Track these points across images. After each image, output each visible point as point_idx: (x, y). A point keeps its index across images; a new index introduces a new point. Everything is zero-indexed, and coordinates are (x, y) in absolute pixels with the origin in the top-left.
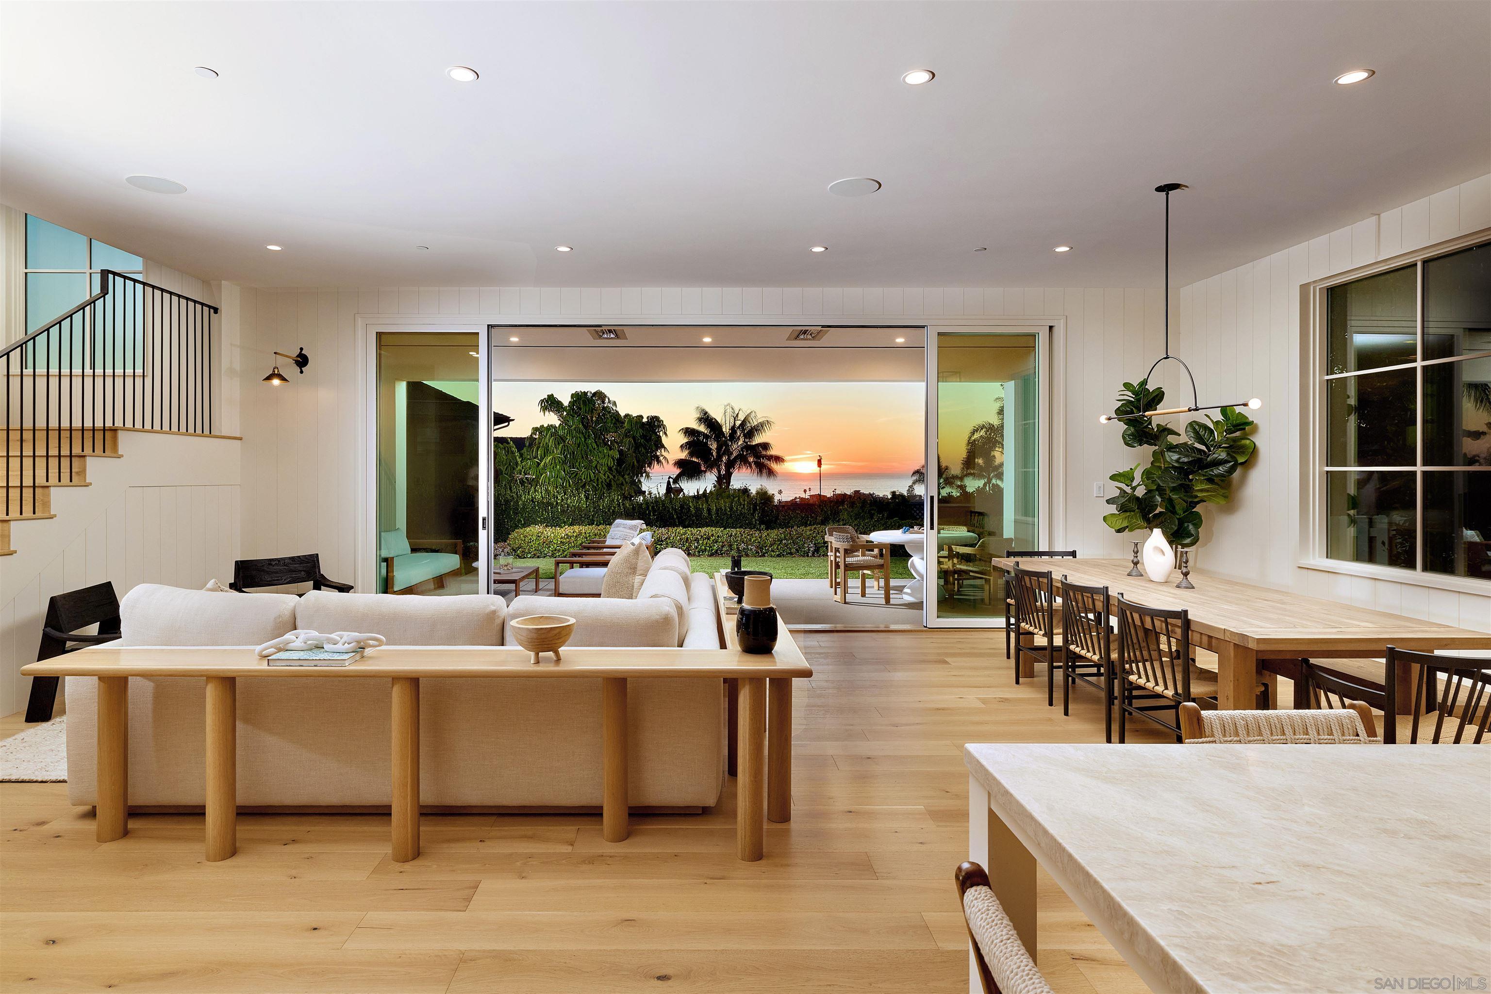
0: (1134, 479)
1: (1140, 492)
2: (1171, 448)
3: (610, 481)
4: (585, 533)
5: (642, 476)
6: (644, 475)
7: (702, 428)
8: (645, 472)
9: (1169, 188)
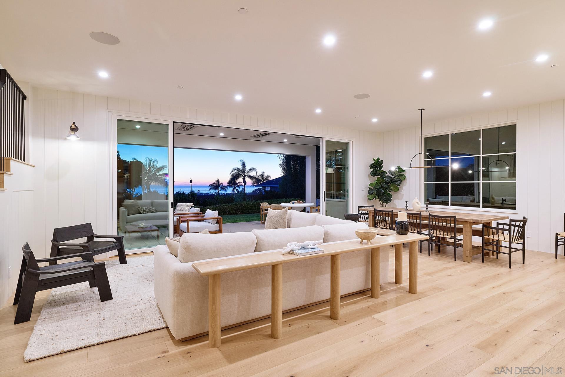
9: (421, 110)
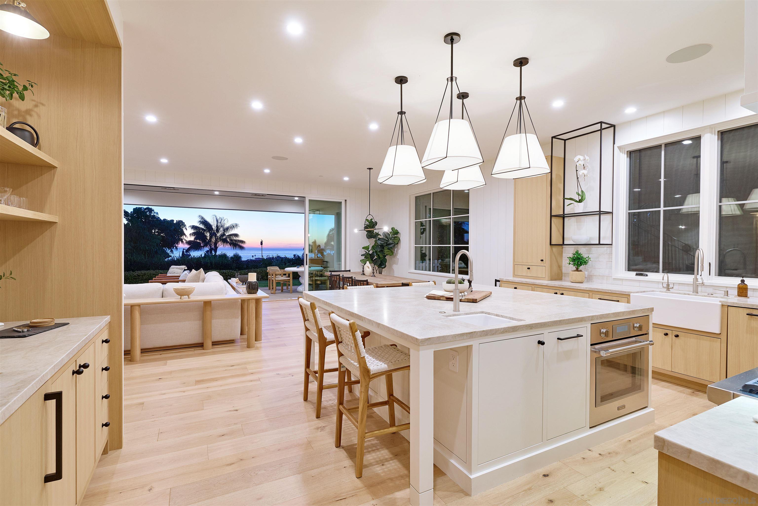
0: (369, 248)
1: (371, 252)
2: (379, 239)
3: (157, 250)
4: (148, 274)
5: (173, 248)
6: (175, 248)
7: (202, 226)
8: (175, 246)
9: (370, 169)
